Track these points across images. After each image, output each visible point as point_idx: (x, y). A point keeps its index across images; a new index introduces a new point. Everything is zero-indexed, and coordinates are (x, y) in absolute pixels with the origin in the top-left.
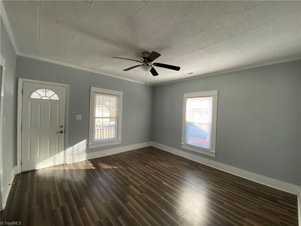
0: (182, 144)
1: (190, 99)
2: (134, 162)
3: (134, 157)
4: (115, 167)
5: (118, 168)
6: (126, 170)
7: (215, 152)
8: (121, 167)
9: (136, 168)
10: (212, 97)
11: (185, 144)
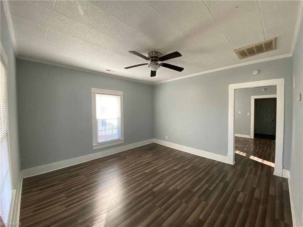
0: (93, 145)
1: (100, 95)
7: (124, 139)
10: (120, 97)
11: (97, 144)
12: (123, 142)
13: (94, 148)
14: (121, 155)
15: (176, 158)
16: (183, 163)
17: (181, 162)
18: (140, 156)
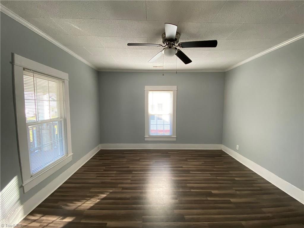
1: (152, 92)
2: (114, 175)
3: (103, 170)
4: (104, 196)
5: (108, 193)
6: (122, 190)
7: (176, 137)
8: (111, 191)
9: (129, 181)
10: (173, 92)
11: (148, 136)
12: (175, 140)
13: (146, 140)
14: (169, 153)
15: (235, 179)
16: (236, 190)
17: (234, 188)
18: (186, 160)
